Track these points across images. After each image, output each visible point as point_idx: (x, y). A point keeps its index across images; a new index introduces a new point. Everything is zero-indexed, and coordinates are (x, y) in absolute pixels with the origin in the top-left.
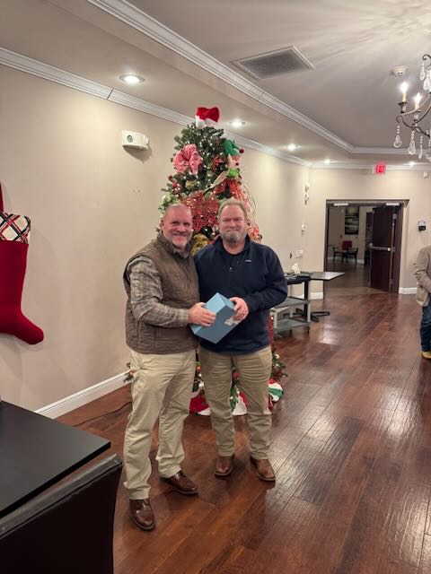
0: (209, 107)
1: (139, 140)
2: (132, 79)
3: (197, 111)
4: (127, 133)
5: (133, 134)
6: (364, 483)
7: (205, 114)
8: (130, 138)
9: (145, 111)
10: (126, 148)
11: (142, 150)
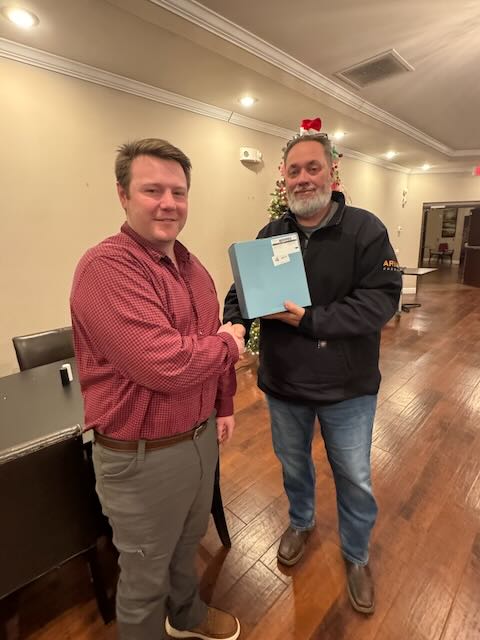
0: (312, 118)
1: (254, 155)
2: (247, 101)
3: (302, 123)
4: (243, 150)
5: (250, 150)
7: (309, 125)
8: (246, 154)
10: (243, 162)
11: (257, 163)
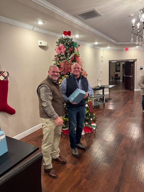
0: (67, 31)
1: (44, 44)
2: (40, 23)
3: (63, 33)
4: (40, 41)
5: (42, 41)
6: (125, 156)
7: (66, 33)
8: (41, 43)
9: (45, 33)
10: (40, 46)
11: (45, 47)
